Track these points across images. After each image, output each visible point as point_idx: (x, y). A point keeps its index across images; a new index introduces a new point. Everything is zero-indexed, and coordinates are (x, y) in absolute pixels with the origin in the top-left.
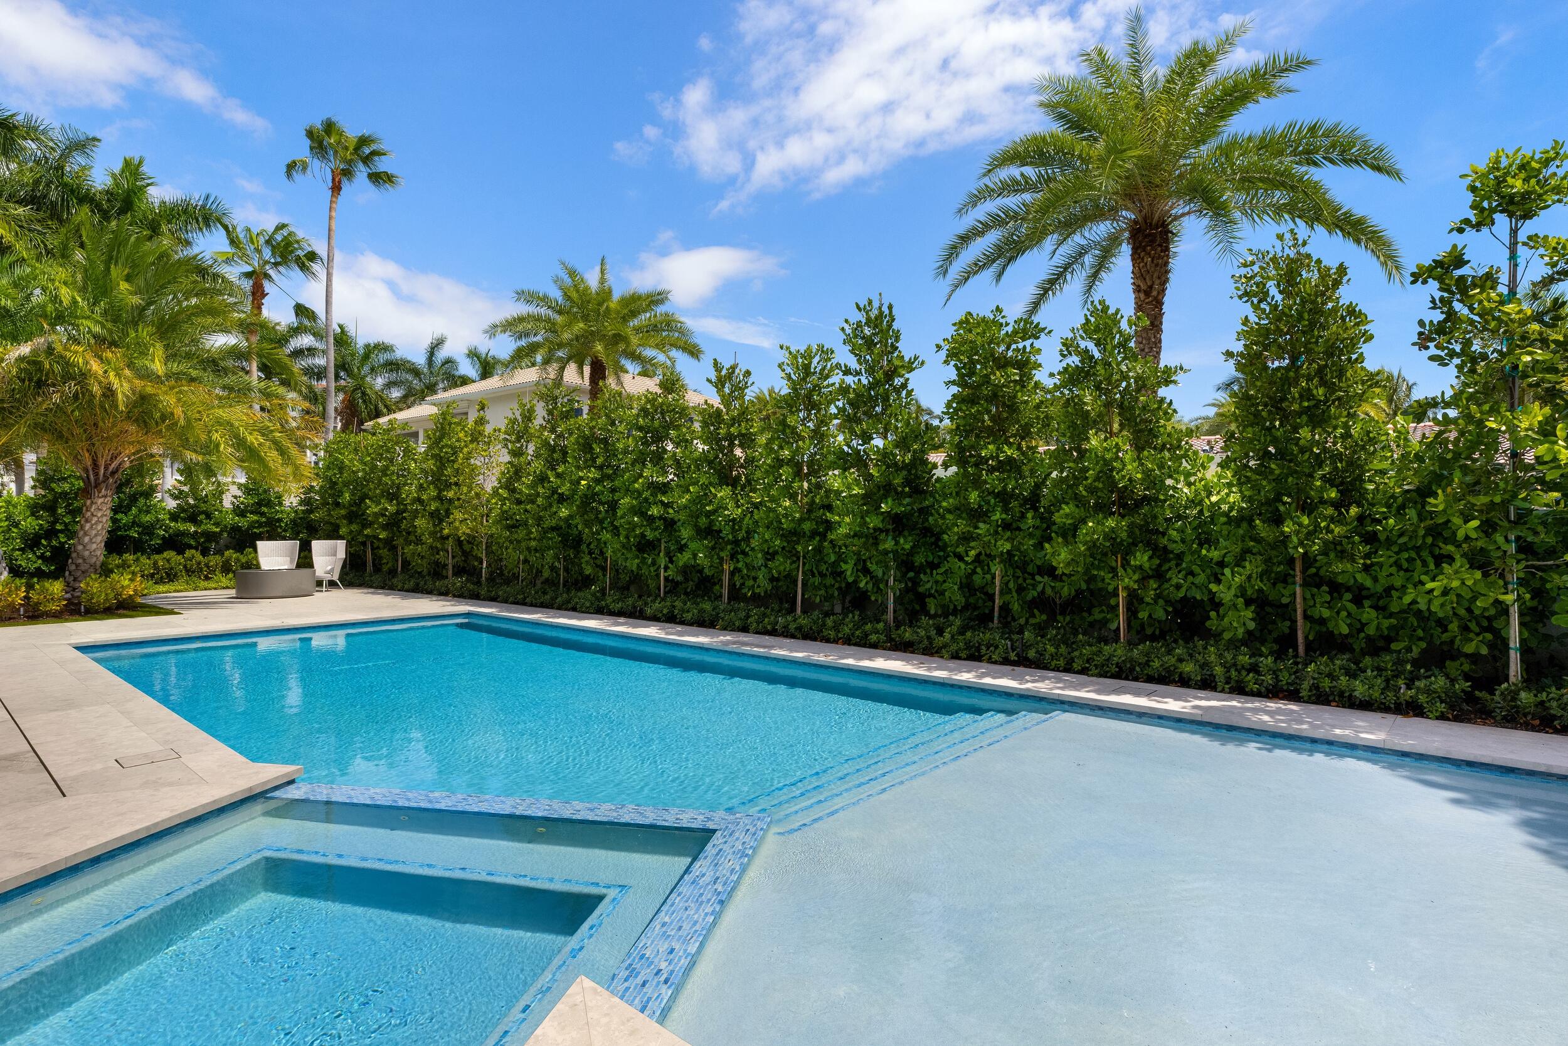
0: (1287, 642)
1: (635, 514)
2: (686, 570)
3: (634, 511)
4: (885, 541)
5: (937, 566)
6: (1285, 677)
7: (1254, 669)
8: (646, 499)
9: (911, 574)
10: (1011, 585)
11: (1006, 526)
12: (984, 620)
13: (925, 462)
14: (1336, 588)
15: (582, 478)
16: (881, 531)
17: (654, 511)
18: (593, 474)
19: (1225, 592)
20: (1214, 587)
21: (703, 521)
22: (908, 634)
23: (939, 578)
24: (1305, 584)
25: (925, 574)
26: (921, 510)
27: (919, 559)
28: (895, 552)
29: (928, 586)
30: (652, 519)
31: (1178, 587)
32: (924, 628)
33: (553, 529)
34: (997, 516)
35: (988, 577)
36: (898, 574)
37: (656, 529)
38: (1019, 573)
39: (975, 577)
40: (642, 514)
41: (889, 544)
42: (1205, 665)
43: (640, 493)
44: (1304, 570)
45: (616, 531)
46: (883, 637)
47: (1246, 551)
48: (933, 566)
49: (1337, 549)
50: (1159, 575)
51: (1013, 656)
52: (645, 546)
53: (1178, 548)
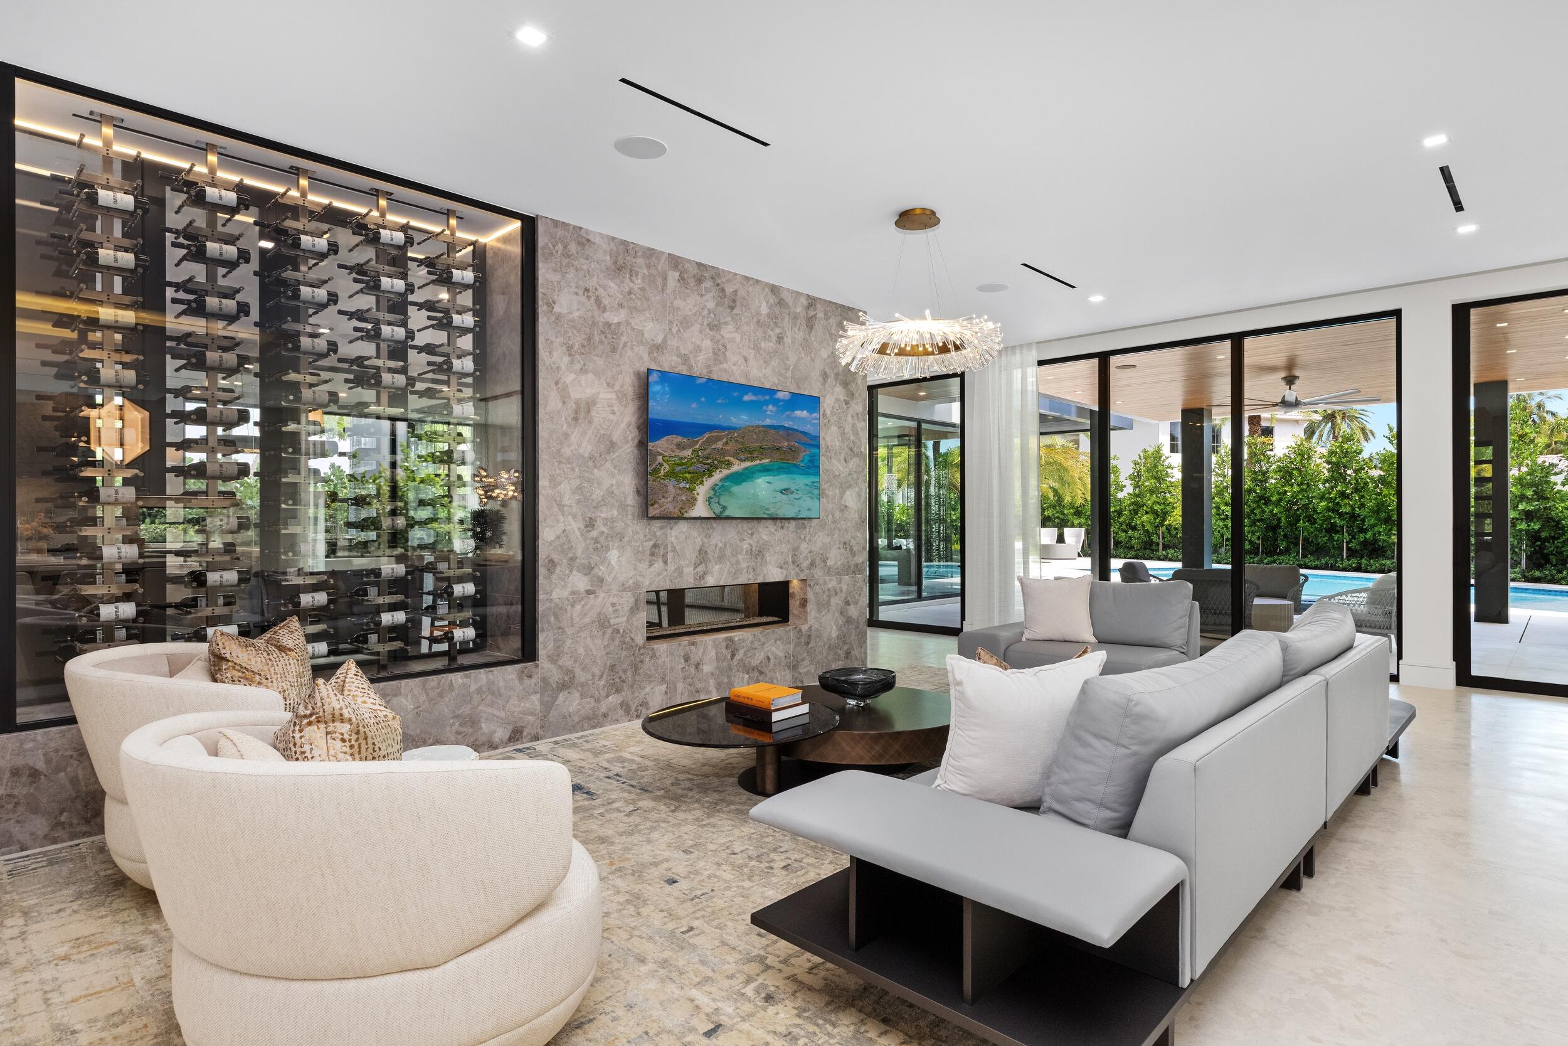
1: (1329, 511)
2: (1365, 543)
3: (1328, 509)
4: (1521, 524)
5: (1557, 539)
8: (1338, 503)
9: (1538, 543)
13: (1548, 482)
15: (1286, 492)
16: (1517, 519)
17: (1343, 510)
18: (1296, 488)
21: (1383, 515)
22: (1537, 574)
23: (1560, 545)
25: (1549, 542)
26: (1545, 508)
27: (1544, 535)
28: (1527, 531)
29: (1551, 549)
30: (1341, 515)
33: (1259, 521)
36: (1529, 543)
37: (1344, 520)
40: (1333, 511)
41: (1523, 526)
43: (1332, 500)
45: (1311, 520)
48: (1554, 538)
52: (1332, 529)
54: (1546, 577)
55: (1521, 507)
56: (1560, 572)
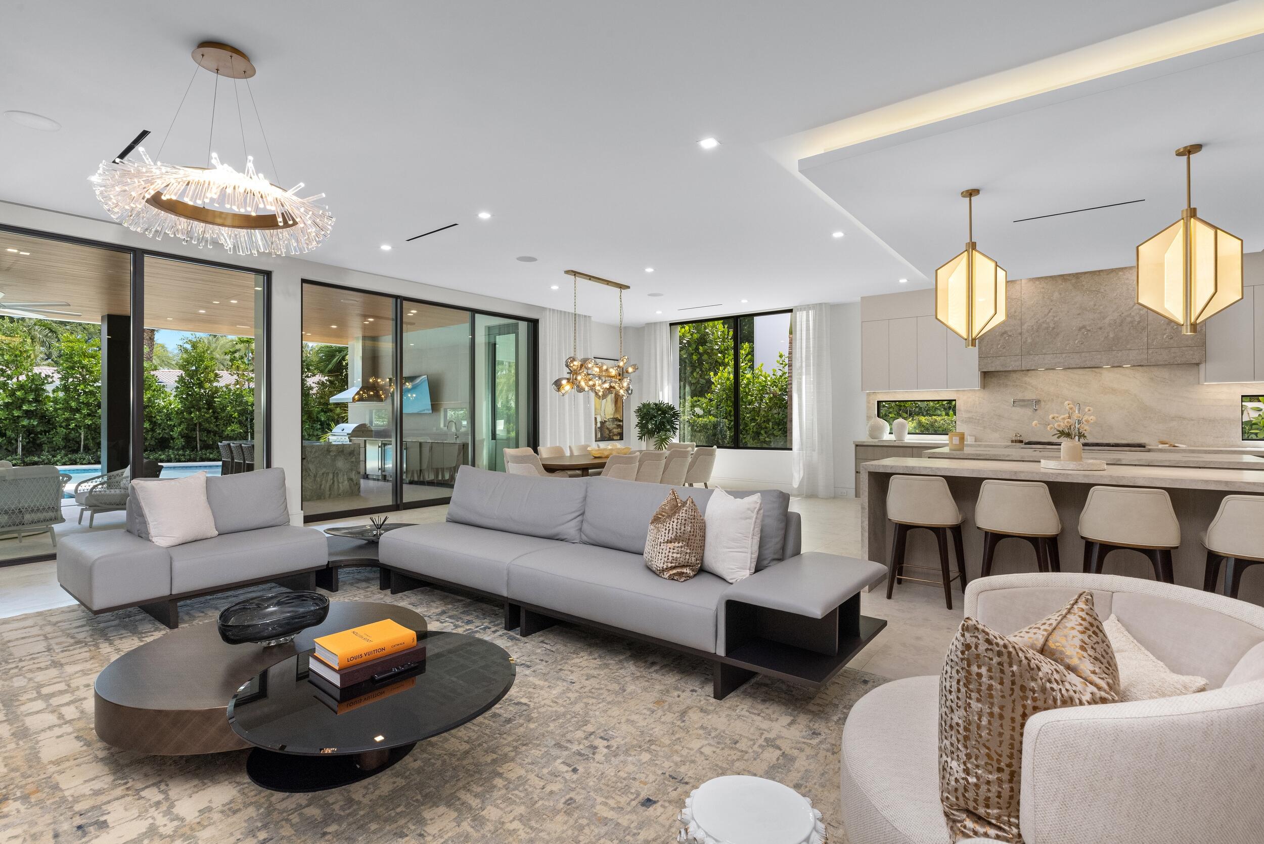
0: (194, 448)
5: (50, 431)
6: (192, 456)
7: (184, 455)
9: (33, 436)
10: (89, 437)
11: (89, 415)
12: (76, 451)
13: (43, 389)
14: (209, 432)
19: (175, 434)
20: (171, 433)
23: (50, 436)
24: (200, 431)
25: (41, 434)
27: (39, 429)
29: (43, 440)
31: (159, 434)
32: (45, 456)
34: (85, 411)
35: (77, 434)
38: (93, 432)
39: (71, 435)
42: (169, 456)
44: (200, 427)
46: (19, 462)
47: (183, 422)
48: (45, 432)
49: (207, 420)
50: (153, 430)
51: (93, 461)
53: (159, 422)
54: (43, 461)
55: (25, 408)
56: (54, 456)
